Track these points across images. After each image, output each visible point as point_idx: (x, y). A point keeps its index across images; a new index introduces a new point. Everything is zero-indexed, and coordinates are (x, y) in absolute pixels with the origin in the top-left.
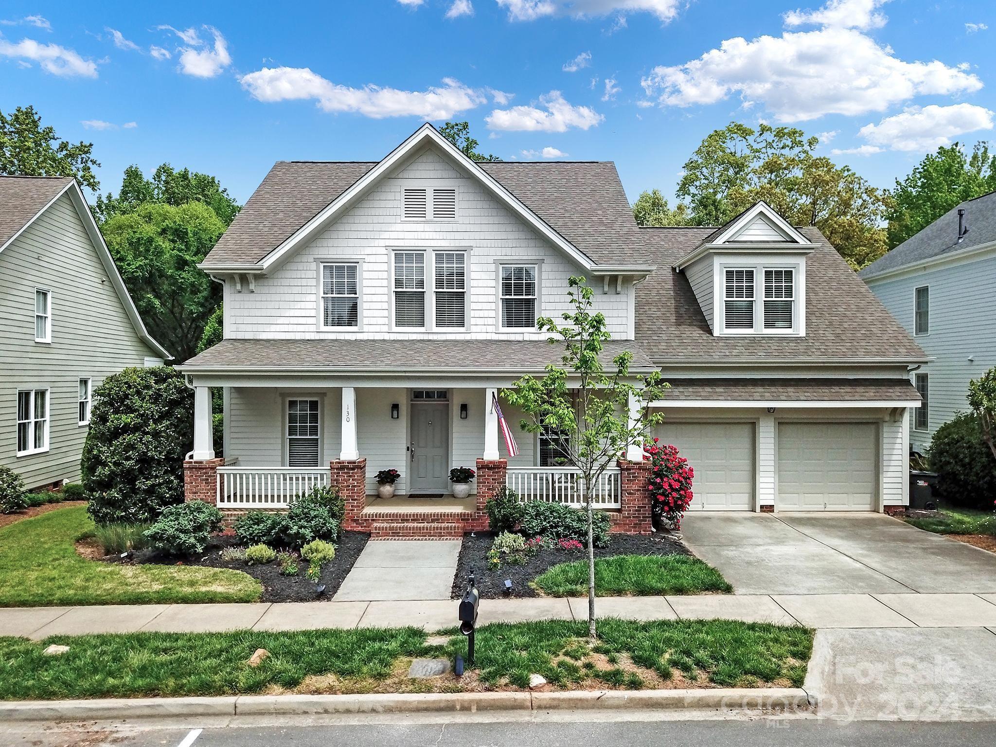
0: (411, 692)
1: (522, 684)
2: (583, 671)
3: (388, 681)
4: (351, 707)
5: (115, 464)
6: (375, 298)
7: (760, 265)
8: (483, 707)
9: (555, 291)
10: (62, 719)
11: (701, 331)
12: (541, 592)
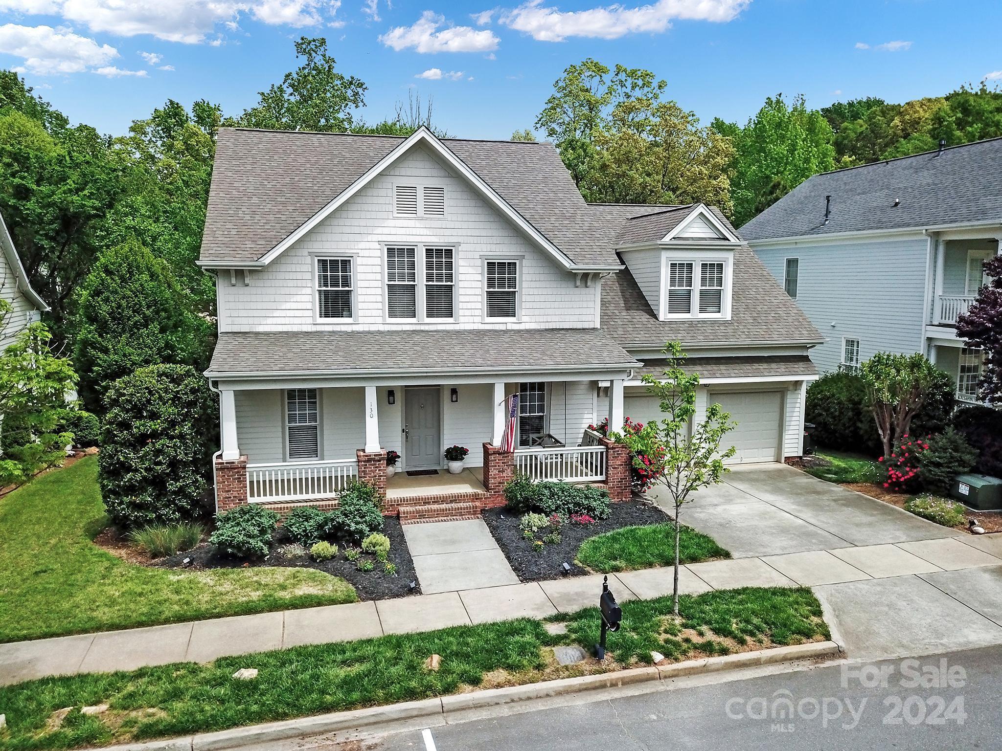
0: (569, 677)
1: (647, 660)
2: (685, 646)
3: (548, 670)
4: (531, 695)
5: (146, 469)
6: (369, 291)
7: (698, 258)
8: (627, 682)
9: (533, 284)
10: (303, 735)
11: (648, 317)
12: (588, 569)
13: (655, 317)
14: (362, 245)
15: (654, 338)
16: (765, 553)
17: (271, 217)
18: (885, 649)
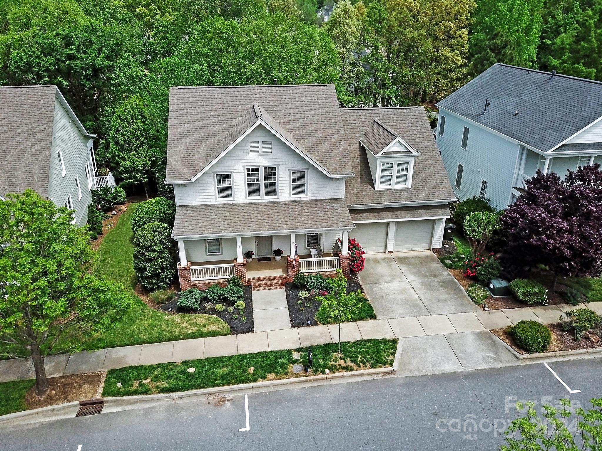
0: (295, 377)
1: (323, 372)
2: (338, 367)
3: (289, 375)
4: (282, 384)
6: (239, 187)
7: (395, 161)
8: (314, 380)
9: (313, 181)
10: (209, 394)
11: (370, 187)
12: (318, 322)
13: (373, 187)
14: (235, 168)
15: (370, 201)
16: (391, 317)
17: (195, 151)
18: (411, 371)
